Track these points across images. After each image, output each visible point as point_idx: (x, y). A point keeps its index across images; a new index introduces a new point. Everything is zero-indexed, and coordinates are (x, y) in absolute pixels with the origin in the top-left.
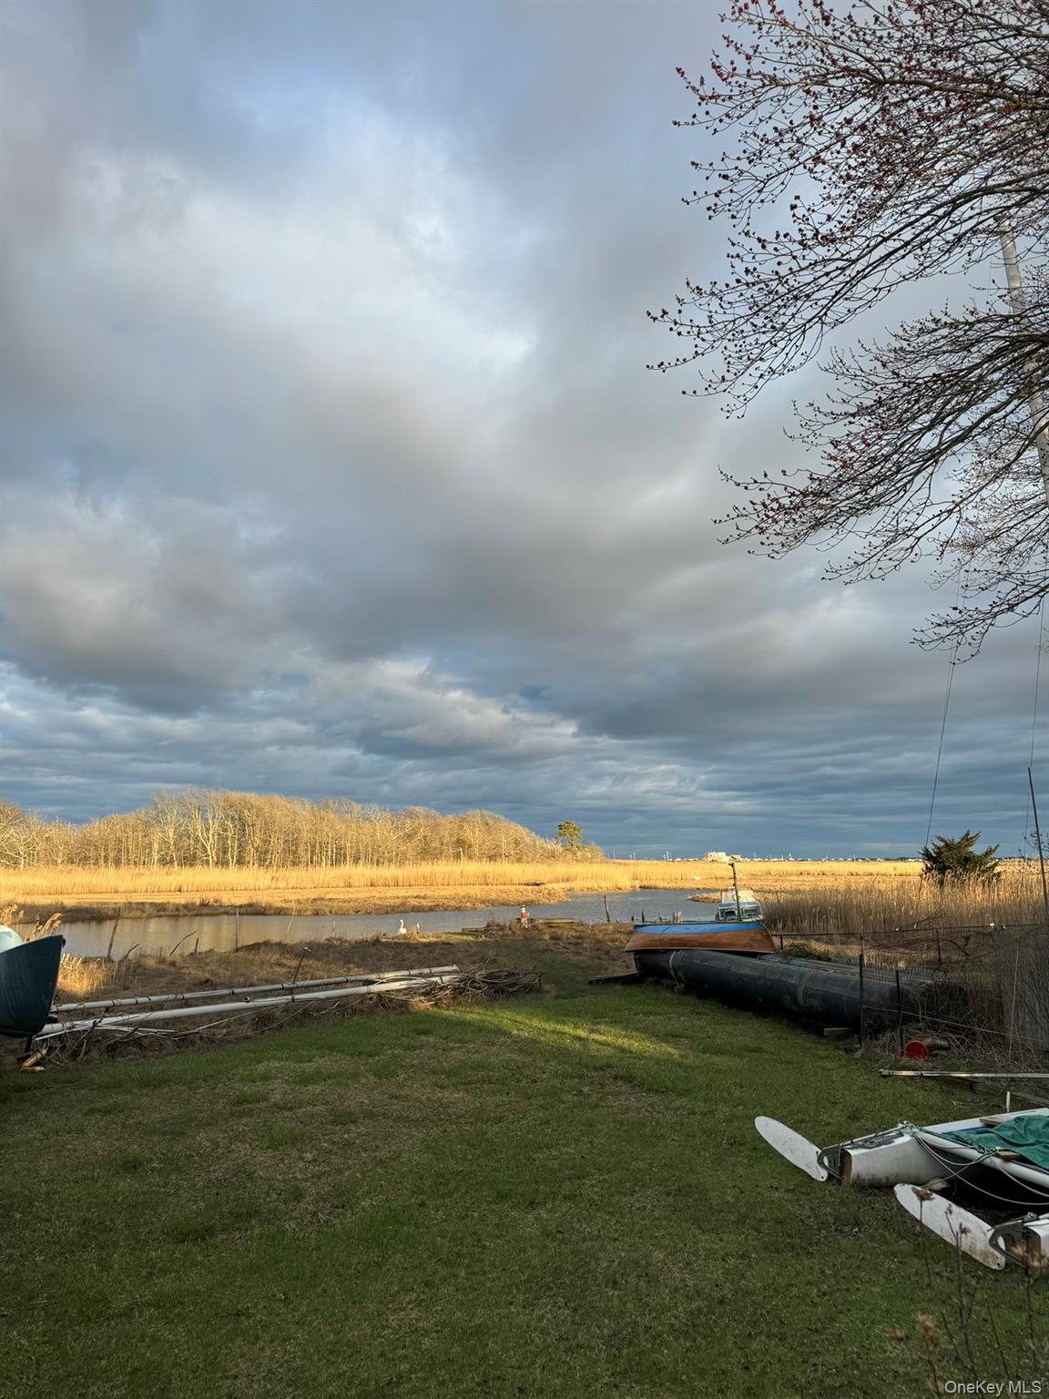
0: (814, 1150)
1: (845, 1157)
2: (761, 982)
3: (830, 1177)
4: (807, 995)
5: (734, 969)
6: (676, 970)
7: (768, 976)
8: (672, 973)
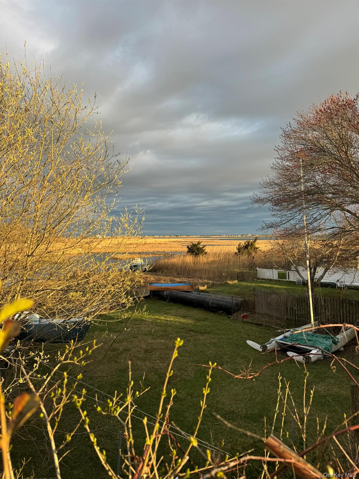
0: (259, 346)
1: (266, 346)
2: (197, 300)
3: (263, 350)
4: (212, 303)
5: (188, 296)
6: (167, 296)
7: (199, 299)
8: (165, 297)
